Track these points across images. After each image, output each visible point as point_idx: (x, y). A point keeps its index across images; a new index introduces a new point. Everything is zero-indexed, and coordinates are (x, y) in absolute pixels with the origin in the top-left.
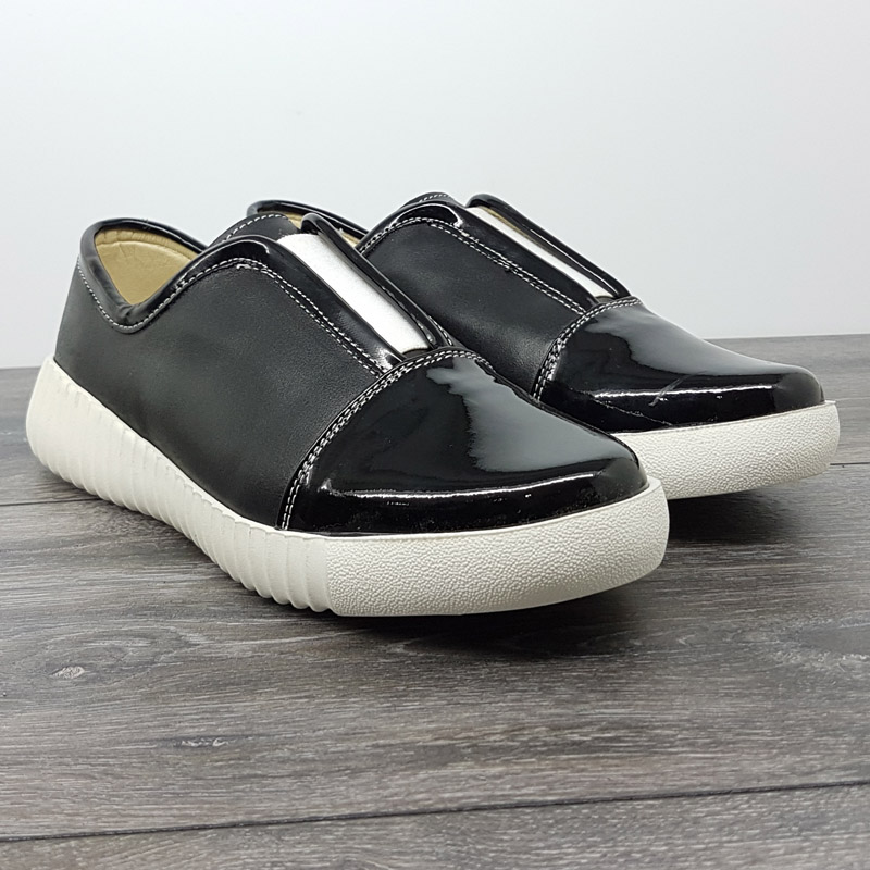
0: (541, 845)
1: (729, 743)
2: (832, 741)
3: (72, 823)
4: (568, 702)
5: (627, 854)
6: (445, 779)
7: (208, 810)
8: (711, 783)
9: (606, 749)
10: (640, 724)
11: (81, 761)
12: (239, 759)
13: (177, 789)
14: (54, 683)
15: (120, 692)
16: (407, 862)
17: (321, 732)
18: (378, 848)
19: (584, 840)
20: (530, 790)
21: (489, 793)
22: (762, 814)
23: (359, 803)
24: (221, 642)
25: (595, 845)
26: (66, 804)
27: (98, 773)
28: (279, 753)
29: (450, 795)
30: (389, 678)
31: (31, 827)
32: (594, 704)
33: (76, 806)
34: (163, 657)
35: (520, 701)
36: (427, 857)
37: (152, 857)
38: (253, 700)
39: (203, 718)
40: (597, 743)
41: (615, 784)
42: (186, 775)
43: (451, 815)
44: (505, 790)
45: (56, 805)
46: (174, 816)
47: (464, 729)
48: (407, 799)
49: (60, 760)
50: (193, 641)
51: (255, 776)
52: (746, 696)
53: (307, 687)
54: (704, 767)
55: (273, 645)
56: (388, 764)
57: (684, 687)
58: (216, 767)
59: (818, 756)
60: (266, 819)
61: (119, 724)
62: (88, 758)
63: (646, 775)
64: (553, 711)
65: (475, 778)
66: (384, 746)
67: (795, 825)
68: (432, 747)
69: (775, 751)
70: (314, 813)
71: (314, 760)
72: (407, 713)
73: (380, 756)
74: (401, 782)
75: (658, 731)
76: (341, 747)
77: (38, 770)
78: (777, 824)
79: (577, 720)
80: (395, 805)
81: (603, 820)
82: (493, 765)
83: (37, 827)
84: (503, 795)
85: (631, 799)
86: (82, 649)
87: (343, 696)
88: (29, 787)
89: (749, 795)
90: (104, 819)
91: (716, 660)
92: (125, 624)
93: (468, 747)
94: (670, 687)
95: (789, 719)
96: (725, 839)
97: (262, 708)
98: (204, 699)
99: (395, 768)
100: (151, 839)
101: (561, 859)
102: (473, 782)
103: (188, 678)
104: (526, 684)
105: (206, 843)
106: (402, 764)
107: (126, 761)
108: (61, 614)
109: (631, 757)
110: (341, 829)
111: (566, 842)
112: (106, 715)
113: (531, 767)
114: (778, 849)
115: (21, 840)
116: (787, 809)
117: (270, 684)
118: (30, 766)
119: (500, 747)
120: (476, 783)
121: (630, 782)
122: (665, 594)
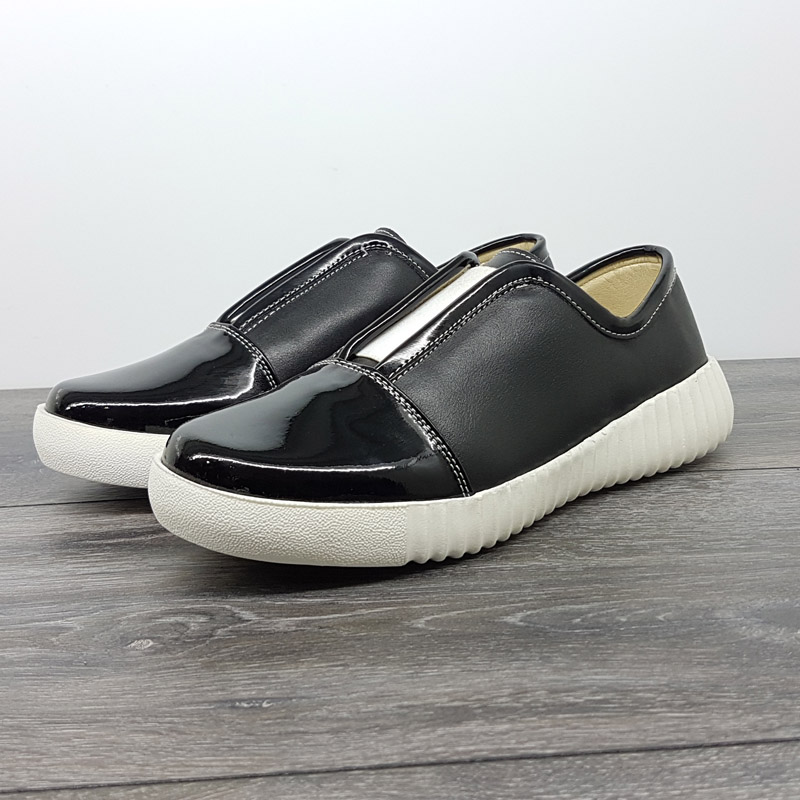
0: (541, 790)
1: (700, 705)
2: (788, 702)
3: (142, 772)
4: (564, 669)
6: (460, 735)
7: (259, 761)
8: (686, 738)
9: (595, 710)
10: (625, 689)
11: (150, 719)
12: (285, 718)
13: (231, 743)
14: (128, 654)
15: (183, 661)
17: (354, 695)
19: (578, 787)
20: (532, 744)
21: (497, 747)
22: (729, 765)
23: (387, 755)
24: (269, 618)
25: (587, 791)
26: (137, 757)
27: (165, 730)
28: (318, 713)
29: (463, 749)
30: (413, 649)
31: (108, 776)
32: (586, 671)
33: (146, 758)
34: (219, 631)
35: (524, 668)
38: (297, 668)
39: (254, 683)
40: (589, 705)
41: (604, 739)
42: (239, 731)
43: (465, 767)
44: (511, 745)
46: (229, 766)
47: (476, 693)
48: (428, 752)
49: (132, 719)
50: (246, 617)
51: (299, 732)
52: (715, 665)
53: (342, 657)
54: (679, 725)
55: (313, 621)
56: (410, 723)
57: (663, 656)
58: (264, 725)
59: (776, 715)
60: (307, 769)
61: (183, 688)
62: (156, 717)
63: (631, 731)
64: (551, 677)
65: (485, 734)
66: (407, 707)
67: (757, 774)
68: (449, 708)
69: (740, 711)
70: (348, 764)
71: (347, 719)
72: (427, 678)
73: (404, 715)
74: (422, 737)
75: (640, 694)
76: (371, 707)
77: (113, 727)
78: (742, 773)
79: (571, 685)
80: (417, 757)
81: (594, 770)
82: (502, 723)
83: (113, 776)
84: (509, 749)
85: (618, 752)
86: (151, 624)
87: (373, 664)
88: (106, 742)
89: (718, 748)
90: (170, 769)
91: (690, 633)
92: (187, 603)
93: (479, 708)
94: (651, 657)
95: (751, 684)
96: (697, 786)
97: (304, 675)
98: (255, 667)
99: (418, 725)
100: (210, 786)
103: (241, 649)
104: (529, 654)
105: (256, 789)
106: (422, 721)
107: (188, 719)
108: (133, 595)
109: (617, 716)
110: (372, 777)
111: (562, 789)
112: (172, 680)
113: (533, 725)
114: (743, 795)
115: (99, 786)
116: (750, 760)
117: (311, 654)
118: (106, 724)
119: (507, 708)
120: (486, 738)
121: (618, 737)
122: (647, 578)
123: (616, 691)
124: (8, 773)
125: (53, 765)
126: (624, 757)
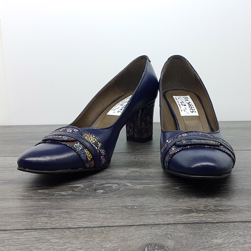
0: (213, 231)
3: (102, 224)
4: (218, 201)
5: (234, 234)
6: (190, 216)
7: (134, 221)
9: (228, 211)
10: (236, 206)
12: (141, 211)
13: (127, 217)
14: (96, 193)
15: (112, 196)
16: (181, 234)
17: (160, 206)
18: (174, 231)
19: (223, 231)
20: (210, 220)
21: (200, 220)
23: (170, 221)
24: (135, 185)
25: (226, 232)
27: (108, 213)
28: (150, 210)
29: (191, 220)
30: (175, 194)
31: (93, 225)
32: (225, 201)
33: (103, 220)
34: (121, 188)
35: (207, 200)
36: (186, 233)
37: (122, 232)
38: (143, 198)
39: (132, 202)
40: (225, 210)
41: (230, 219)
42: (128, 214)
43: (191, 224)
44: (204, 219)
45: (98, 220)
46: (126, 223)
47: (193, 206)
48: (181, 221)
49: (99, 210)
50: (128, 185)
51: (145, 215)
53: (156, 196)
55: (147, 186)
56: (176, 213)
57: (246, 198)
58: (135, 213)
60: (148, 224)
61: (112, 202)
62: (105, 210)
63: (238, 217)
64: (215, 203)
65: (197, 216)
66: (175, 209)
68: (186, 209)
70: (159, 223)
71: (158, 212)
72: (180, 202)
73: (174, 211)
74: (179, 217)
75: (240, 208)
76: (165, 209)
79: (221, 205)
80: (178, 222)
81: (227, 226)
85: (234, 222)
86: (102, 186)
87: (165, 198)
88: (92, 216)
90: (110, 223)
92: (112, 181)
93: (195, 210)
94: (243, 198)
97: (146, 200)
98: (132, 198)
99: (178, 214)
100: (121, 228)
101: (218, 235)
102: (196, 217)
103: (128, 193)
104: (208, 197)
105: (134, 229)
107: (114, 211)
108: (97, 178)
109: (234, 213)
110: (166, 227)
111: (219, 231)
112: (109, 201)
113: (210, 214)
115: (91, 227)
117: (147, 195)
118: (91, 211)
119: (202, 210)
120: (197, 218)
121: (234, 218)
122: (241, 178)
123: (233, 207)
124: (65, 224)
125: (77, 222)
126: (236, 224)
